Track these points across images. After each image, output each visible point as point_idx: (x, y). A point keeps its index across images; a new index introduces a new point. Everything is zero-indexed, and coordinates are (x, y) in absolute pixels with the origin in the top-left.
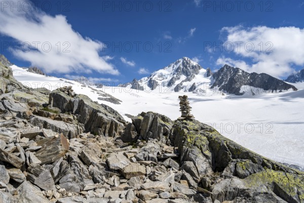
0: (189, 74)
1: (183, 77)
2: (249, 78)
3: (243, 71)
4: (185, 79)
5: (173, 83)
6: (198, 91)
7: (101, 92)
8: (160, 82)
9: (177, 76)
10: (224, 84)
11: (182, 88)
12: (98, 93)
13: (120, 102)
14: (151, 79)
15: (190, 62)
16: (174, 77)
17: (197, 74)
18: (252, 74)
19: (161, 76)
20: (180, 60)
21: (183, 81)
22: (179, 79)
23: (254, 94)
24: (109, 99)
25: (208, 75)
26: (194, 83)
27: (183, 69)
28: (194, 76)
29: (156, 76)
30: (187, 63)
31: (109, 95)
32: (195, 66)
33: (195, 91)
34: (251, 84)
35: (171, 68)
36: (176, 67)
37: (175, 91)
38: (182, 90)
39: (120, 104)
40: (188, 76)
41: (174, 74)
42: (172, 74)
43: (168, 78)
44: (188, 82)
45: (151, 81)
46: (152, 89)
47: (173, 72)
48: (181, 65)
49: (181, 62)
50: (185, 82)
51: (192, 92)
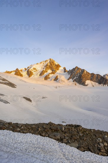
0: (53, 69)
1: (50, 71)
2: (90, 76)
3: (87, 72)
5: (43, 74)
6: (60, 81)
7: (1, 78)
9: (45, 70)
10: (76, 79)
11: (49, 78)
13: (15, 86)
14: (28, 70)
15: (54, 62)
16: (43, 70)
17: (58, 70)
18: (92, 74)
19: (34, 69)
21: (50, 74)
22: (47, 72)
23: (93, 86)
24: (8, 83)
25: (64, 71)
26: (57, 76)
27: (50, 66)
29: (32, 68)
30: (52, 62)
31: (7, 81)
32: (57, 65)
33: (58, 80)
34: (91, 80)
35: (42, 64)
36: (45, 64)
37: (45, 79)
38: (49, 79)
39: (16, 88)
40: (52, 71)
41: (44, 68)
42: (43, 68)
43: (40, 70)
44: (53, 75)
45: (28, 71)
46: (29, 77)
47: (43, 67)
48: (48, 63)
49: (49, 62)
50: (51, 74)
51: (56, 81)
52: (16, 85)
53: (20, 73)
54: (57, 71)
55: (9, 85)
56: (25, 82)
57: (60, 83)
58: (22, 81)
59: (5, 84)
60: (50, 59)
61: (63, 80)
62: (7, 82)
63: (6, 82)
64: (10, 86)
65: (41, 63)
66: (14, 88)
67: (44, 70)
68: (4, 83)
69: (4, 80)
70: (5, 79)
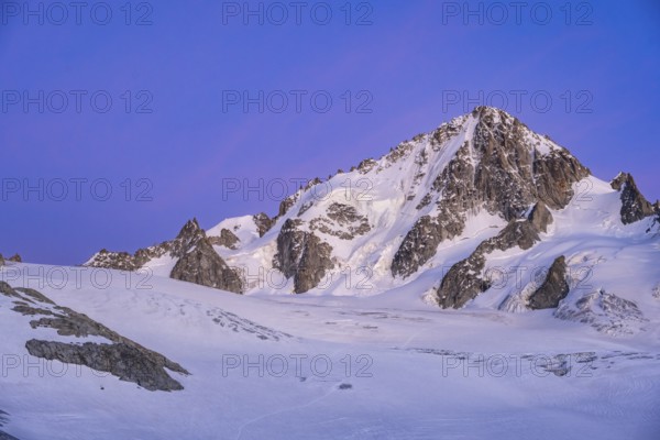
0: (514, 202)
1: (482, 223)
4: (496, 233)
5: (428, 252)
7: (44, 306)
8: (339, 248)
9: (443, 216)
11: (484, 287)
12: (22, 309)
13: (173, 375)
14: (288, 224)
15: (518, 136)
16: (425, 220)
17: (559, 205)
19: (342, 213)
20: (458, 121)
21: (486, 246)
22: (455, 229)
24: (106, 351)
25: (624, 211)
26: (558, 264)
27: (479, 172)
28: (547, 219)
29: (320, 210)
30: (503, 140)
31: (98, 328)
32: (551, 162)
33: (568, 304)
35: (407, 164)
36: (438, 162)
37: (442, 302)
38: (483, 300)
39: (180, 388)
40: (510, 214)
41: (426, 201)
42: (417, 201)
43: (392, 220)
44: (516, 252)
45: (285, 240)
46: (300, 288)
47: (420, 192)
48: (463, 150)
49: (468, 136)
50: (497, 251)
51: (547, 312)
52: (176, 368)
53: (217, 262)
54: (556, 214)
55: (112, 370)
56: (264, 333)
57: (598, 328)
58: (236, 324)
59: (81, 356)
60: (479, 112)
61: (624, 293)
62: (99, 340)
63: (91, 339)
64: (126, 375)
65: (396, 154)
66: (159, 393)
67: (434, 212)
68: (77, 347)
69: (71, 322)
70: (83, 318)
